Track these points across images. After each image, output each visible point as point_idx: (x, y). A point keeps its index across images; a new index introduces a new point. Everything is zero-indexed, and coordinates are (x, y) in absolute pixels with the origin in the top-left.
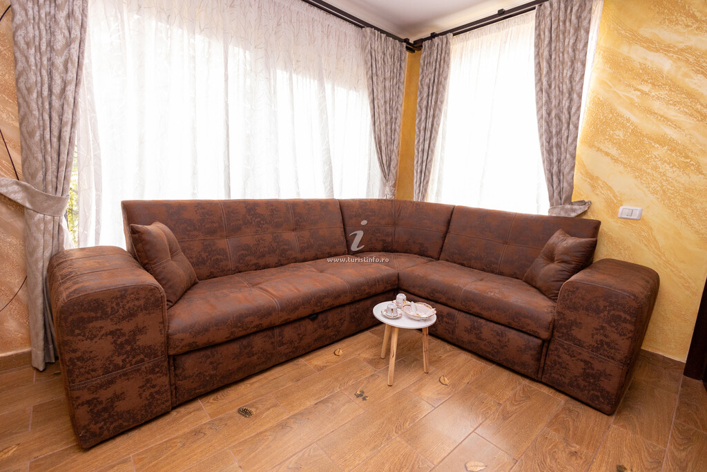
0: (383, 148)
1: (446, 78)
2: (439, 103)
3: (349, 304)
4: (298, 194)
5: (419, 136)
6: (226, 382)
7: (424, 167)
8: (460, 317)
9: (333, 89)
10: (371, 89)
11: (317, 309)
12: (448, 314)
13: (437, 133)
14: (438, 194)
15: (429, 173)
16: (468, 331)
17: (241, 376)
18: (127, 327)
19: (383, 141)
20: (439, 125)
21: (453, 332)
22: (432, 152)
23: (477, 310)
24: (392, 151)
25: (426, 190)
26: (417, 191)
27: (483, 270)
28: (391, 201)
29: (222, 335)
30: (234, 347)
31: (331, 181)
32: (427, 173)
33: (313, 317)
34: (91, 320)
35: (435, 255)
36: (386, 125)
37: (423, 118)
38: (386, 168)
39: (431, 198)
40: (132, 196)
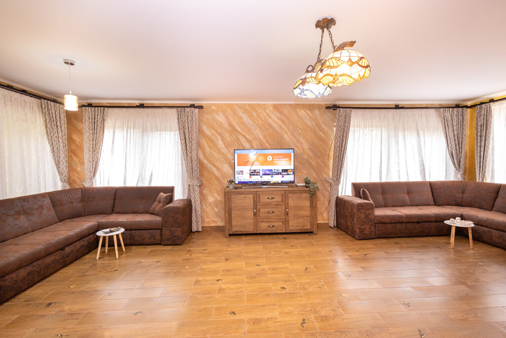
0: (455, 157)
1: (491, 123)
2: (488, 134)
3: (434, 222)
4: (408, 179)
5: (477, 149)
6: (388, 236)
7: (482, 164)
8: (493, 231)
9: (424, 136)
10: (445, 132)
11: (420, 221)
12: (489, 231)
13: (488, 148)
14: (492, 177)
15: (485, 167)
17: (392, 236)
18: (367, 212)
19: (454, 153)
20: (489, 144)
21: (491, 239)
22: (486, 157)
24: (460, 158)
25: (484, 176)
26: (478, 177)
28: (461, 182)
29: (388, 221)
30: (391, 226)
31: (424, 173)
32: (484, 167)
33: (418, 223)
34: (361, 209)
35: (490, 209)
36: (456, 146)
37: (479, 141)
38: (457, 165)
39: (488, 180)
40: (354, 182)
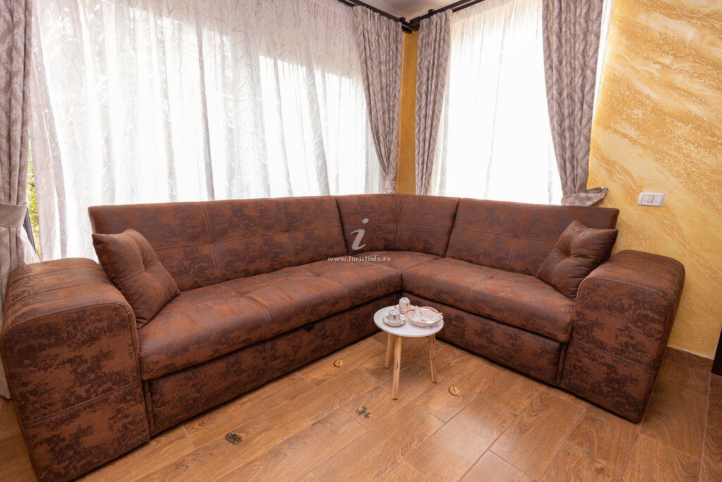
0: (381, 139)
1: (446, 60)
2: (439, 87)
3: (348, 310)
4: (290, 191)
5: (419, 124)
7: (426, 157)
8: (469, 319)
9: (324, 76)
10: (365, 74)
11: (313, 318)
12: (457, 317)
13: (438, 120)
14: (442, 186)
15: (432, 164)
16: (479, 334)
17: (229, 396)
18: (89, 352)
19: (381, 131)
20: (440, 112)
21: (462, 336)
22: (435, 141)
23: (487, 311)
24: (391, 142)
25: (429, 183)
26: (420, 184)
27: (493, 267)
28: (392, 196)
29: (205, 354)
30: (220, 366)
31: (326, 176)
32: (429, 165)
33: (308, 326)
35: (441, 253)
36: (384, 113)
37: (423, 104)
38: (385, 160)
39: (435, 192)
